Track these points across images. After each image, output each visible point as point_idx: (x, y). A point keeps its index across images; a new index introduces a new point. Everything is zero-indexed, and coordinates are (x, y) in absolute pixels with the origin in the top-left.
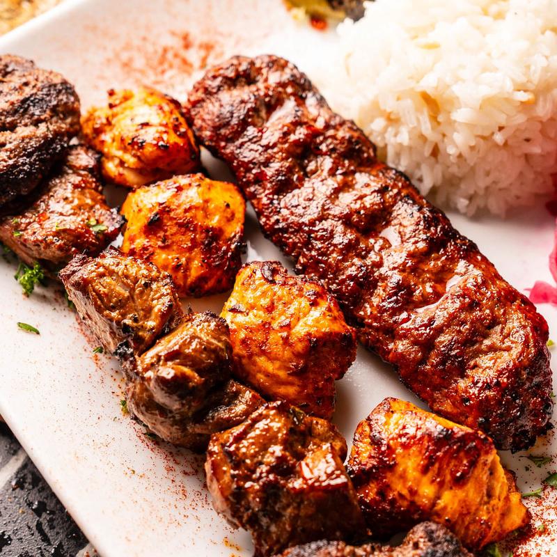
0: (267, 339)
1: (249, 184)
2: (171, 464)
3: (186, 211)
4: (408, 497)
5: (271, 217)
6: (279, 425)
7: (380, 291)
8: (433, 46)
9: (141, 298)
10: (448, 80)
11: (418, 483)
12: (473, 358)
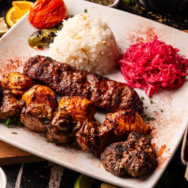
0: (76, 110)
1: (49, 83)
2: (66, 148)
3: (40, 92)
4: (124, 130)
5: (59, 88)
6: (90, 124)
7: (93, 94)
8: (79, 38)
9: (44, 110)
10: (87, 43)
11: (125, 125)
12: (122, 98)
